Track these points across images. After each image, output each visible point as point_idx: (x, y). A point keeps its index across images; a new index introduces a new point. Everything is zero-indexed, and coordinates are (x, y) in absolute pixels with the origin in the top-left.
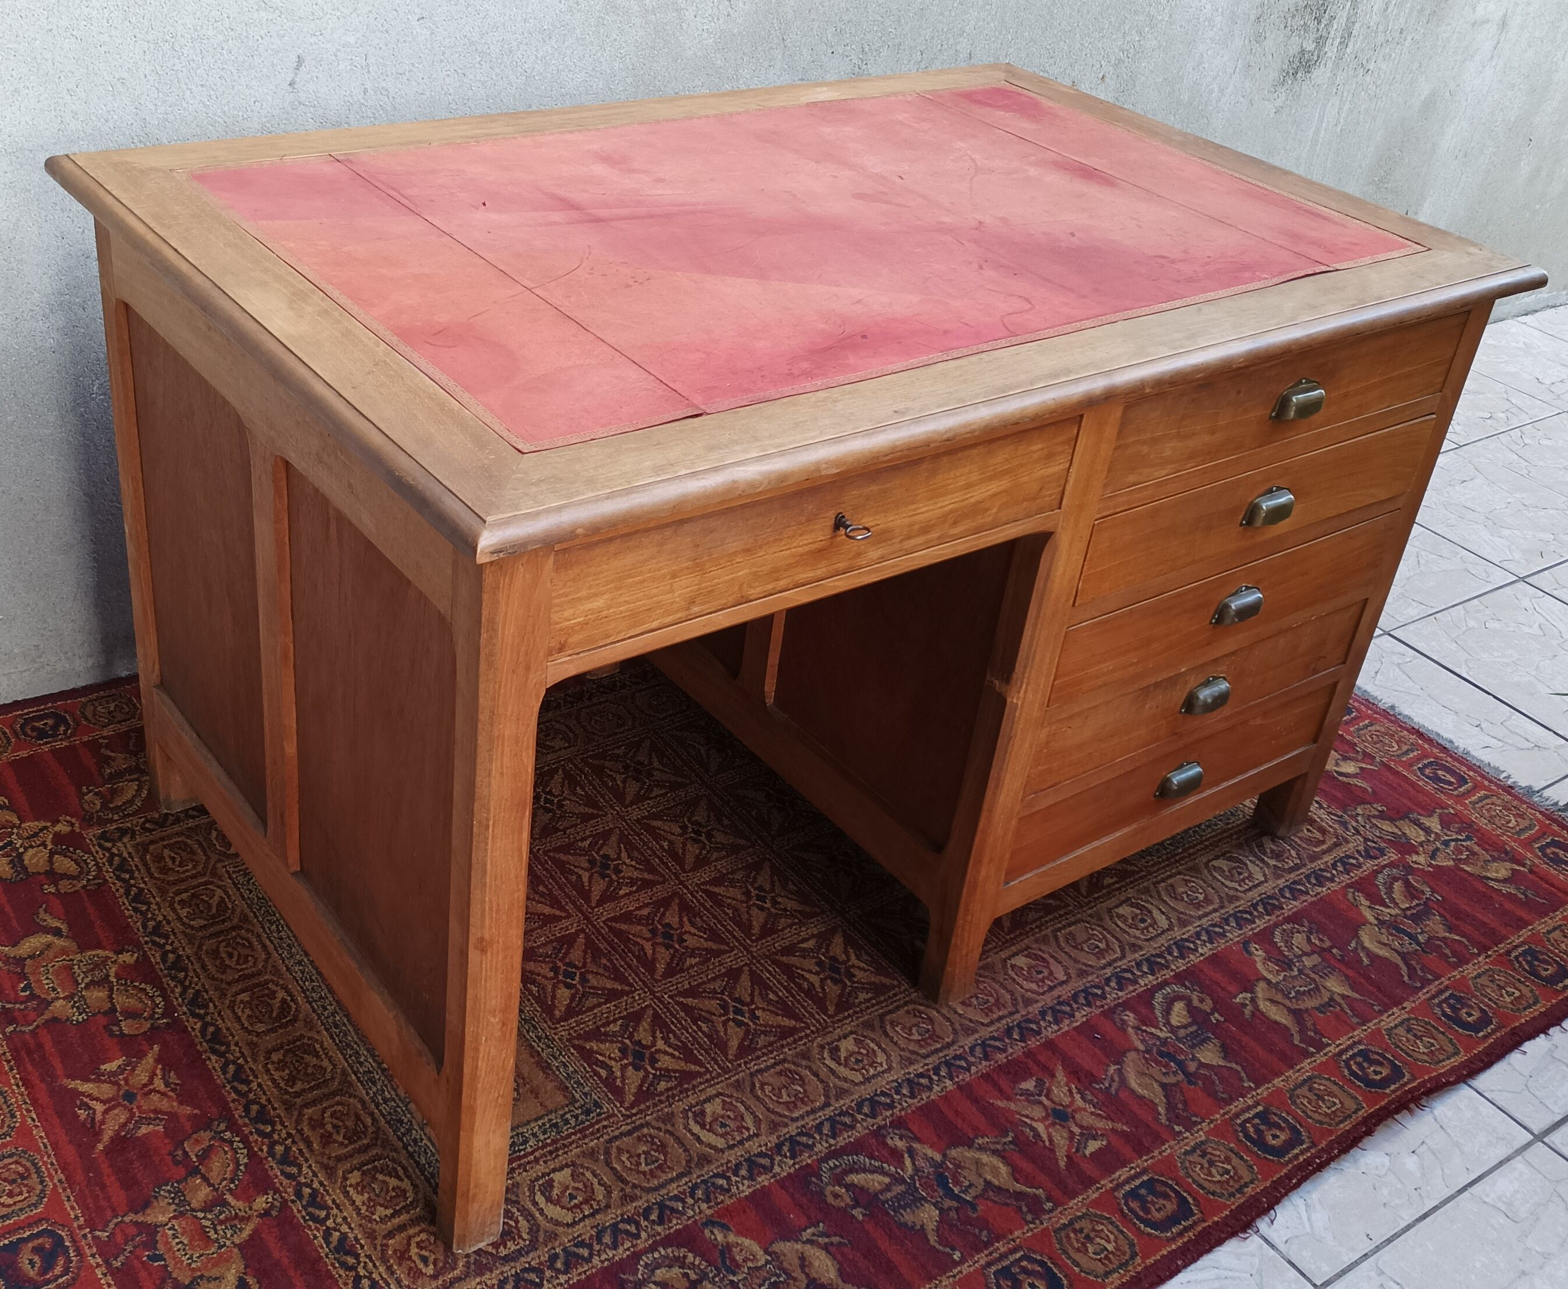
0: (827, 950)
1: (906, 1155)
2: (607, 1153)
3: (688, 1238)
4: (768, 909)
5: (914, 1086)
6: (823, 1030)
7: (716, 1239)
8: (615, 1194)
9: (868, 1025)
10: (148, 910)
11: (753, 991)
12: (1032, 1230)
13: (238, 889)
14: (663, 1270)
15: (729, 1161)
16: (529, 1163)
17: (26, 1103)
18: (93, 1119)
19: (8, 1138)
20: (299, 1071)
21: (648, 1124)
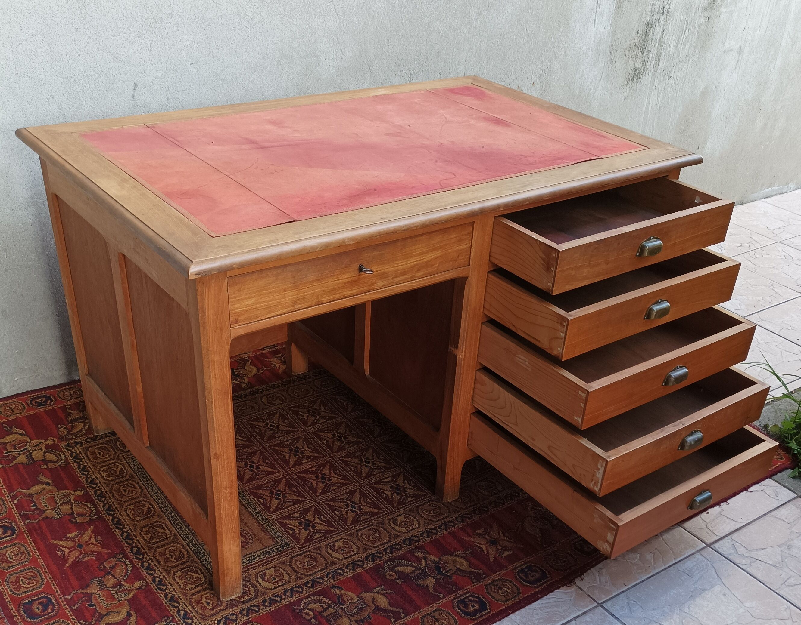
0: (396, 482)
1: (423, 559)
2: (291, 562)
3: (324, 593)
4: (370, 466)
5: (429, 533)
6: (391, 513)
7: (336, 593)
8: (293, 577)
9: (411, 510)
10: (88, 474)
11: (360, 499)
12: (475, 585)
13: (129, 465)
14: (312, 604)
15: (344, 564)
16: (256, 567)
17: (34, 549)
18: (64, 555)
19: (27, 563)
20: (155, 535)
21: (309, 551)
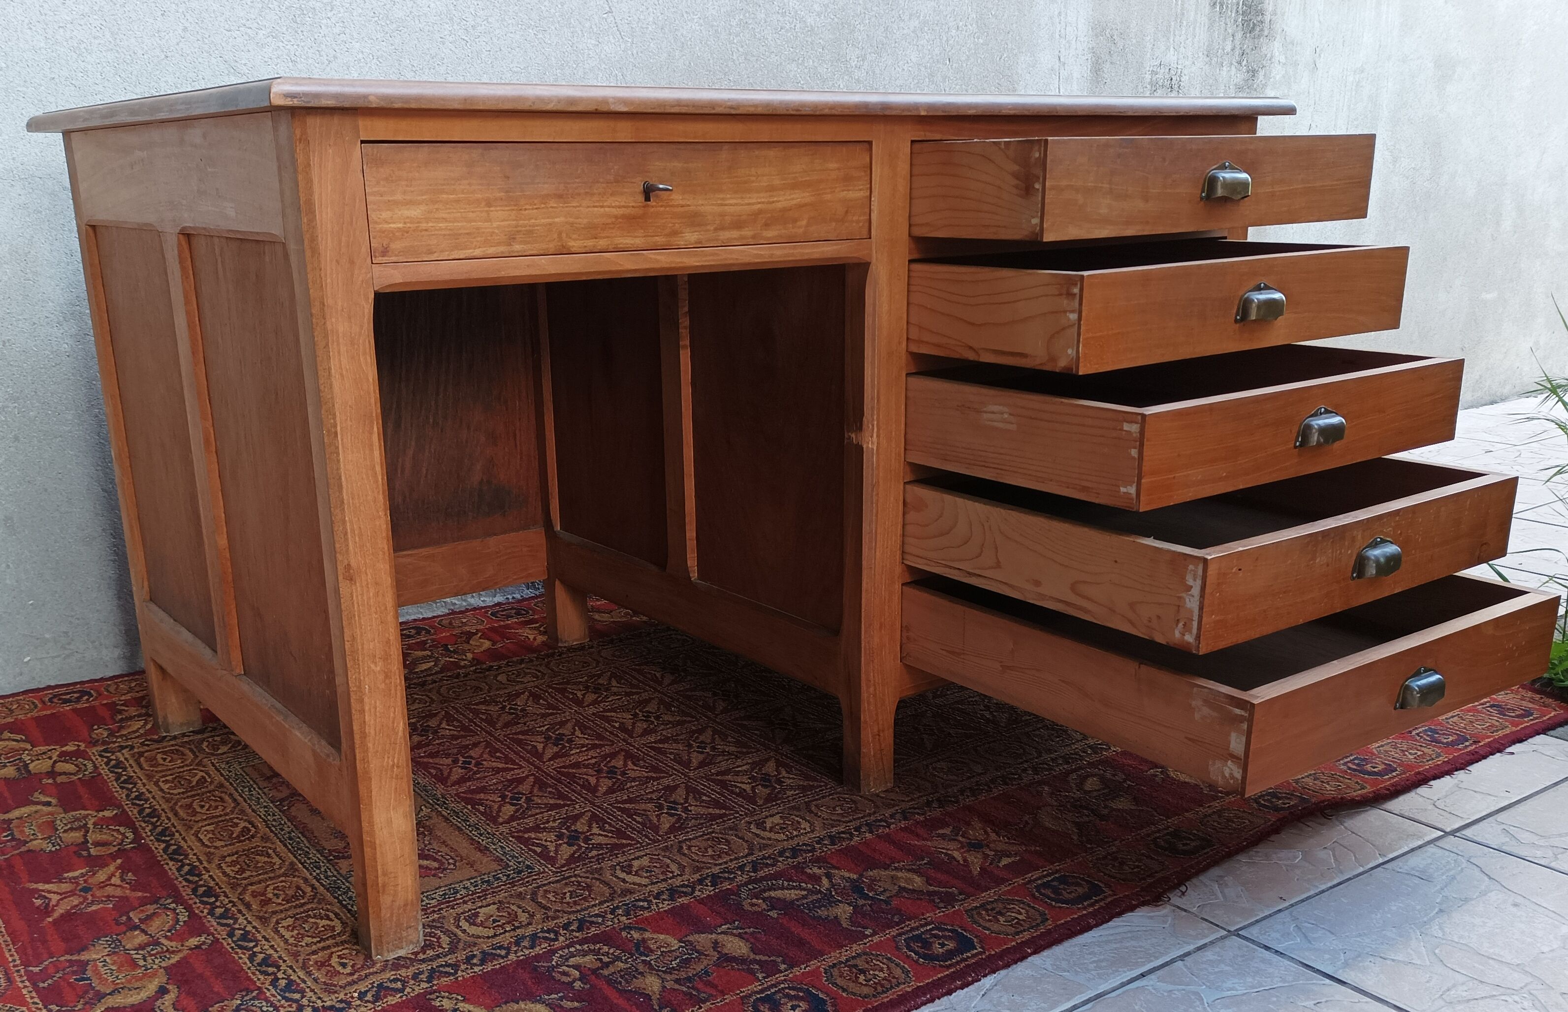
0: (760, 769)
2: (534, 894)
4: (707, 752)
5: (834, 839)
6: (751, 813)
8: (538, 917)
9: (795, 808)
10: (134, 787)
11: (687, 797)
12: (943, 912)
15: (651, 891)
16: (457, 904)
18: (48, 904)
20: (249, 866)
21: (575, 876)
